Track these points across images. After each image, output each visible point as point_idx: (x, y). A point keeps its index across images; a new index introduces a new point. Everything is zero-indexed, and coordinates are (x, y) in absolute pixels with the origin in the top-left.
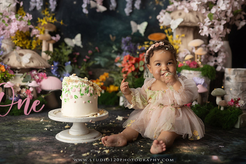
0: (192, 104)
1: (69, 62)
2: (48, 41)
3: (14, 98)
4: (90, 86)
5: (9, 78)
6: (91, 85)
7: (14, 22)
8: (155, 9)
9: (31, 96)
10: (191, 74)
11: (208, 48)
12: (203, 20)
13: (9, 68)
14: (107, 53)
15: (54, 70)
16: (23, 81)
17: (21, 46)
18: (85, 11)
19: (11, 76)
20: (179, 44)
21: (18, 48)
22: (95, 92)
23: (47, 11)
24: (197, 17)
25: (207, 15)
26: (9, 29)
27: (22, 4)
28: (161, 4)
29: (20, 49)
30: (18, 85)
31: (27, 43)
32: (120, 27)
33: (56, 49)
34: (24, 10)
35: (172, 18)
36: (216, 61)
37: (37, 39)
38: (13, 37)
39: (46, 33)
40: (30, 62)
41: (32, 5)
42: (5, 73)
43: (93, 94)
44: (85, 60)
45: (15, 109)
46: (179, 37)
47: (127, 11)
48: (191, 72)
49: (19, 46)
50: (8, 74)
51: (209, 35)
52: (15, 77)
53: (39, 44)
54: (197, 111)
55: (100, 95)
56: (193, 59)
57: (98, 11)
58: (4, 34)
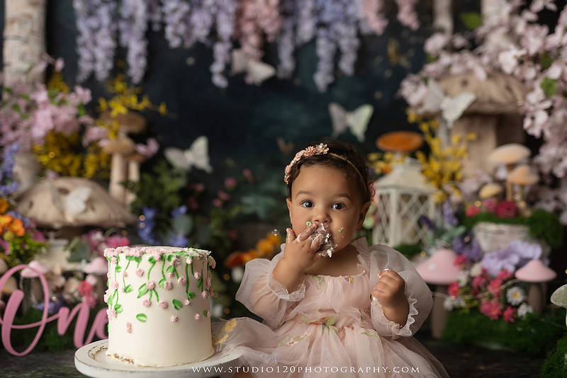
0: (516, 313)
1: (183, 209)
2: (128, 156)
3: (47, 306)
5: (32, 253)
7: (45, 108)
8: (388, 74)
9: (91, 299)
10: (501, 233)
11: (539, 166)
12: (524, 98)
13: (33, 226)
14: (271, 185)
15: (147, 230)
16: (71, 260)
17: (58, 168)
18: (219, 81)
19: (39, 246)
20: (461, 158)
21: (51, 175)
23: (122, 81)
24: (509, 89)
25: (537, 85)
26: (29, 128)
27: (60, 64)
28: (404, 62)
29: (55, 179)
30: (58, 271)
31: (72, 163)
32: (305, 120)
33: (147, 177)
34: (65, 80)
35: (446, 93)
36: (557, 199)
37: (98, 151)
38: (38, 147)
39: (122, 135)
40: (85, 211)
41: (85, 67)
42: (23, 239)
44: (218, 203)
45: (52, 333)
46: (460, 141)
47: (322, 79)
48: (503, 227)
49: (53, 170)
50: (31, 241)
51: (542, 133)
52: (49, 248)
53: (104, 164)
54: (533, 330)
56: (502, 196)
57: (249, 80)
58: (17, 139)
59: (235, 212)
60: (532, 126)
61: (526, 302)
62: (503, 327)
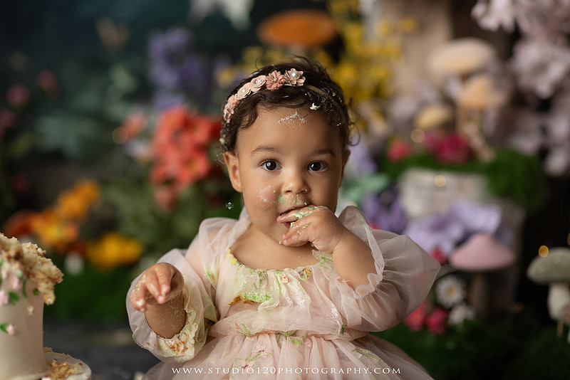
0: (447, 318)
4: (9, 258)
6: (12, 253)
10: (442, 189)
11: (514, 77)
22: (30, 286)
36: (544, 131)
43: (20, 295)
48: (443, 179)
51: (516, 24)
55: (50, 299)
56: (450, 126)
59: (22, 145)
60: (487, 13)
61: (466, 301)
62: (429, 341)
